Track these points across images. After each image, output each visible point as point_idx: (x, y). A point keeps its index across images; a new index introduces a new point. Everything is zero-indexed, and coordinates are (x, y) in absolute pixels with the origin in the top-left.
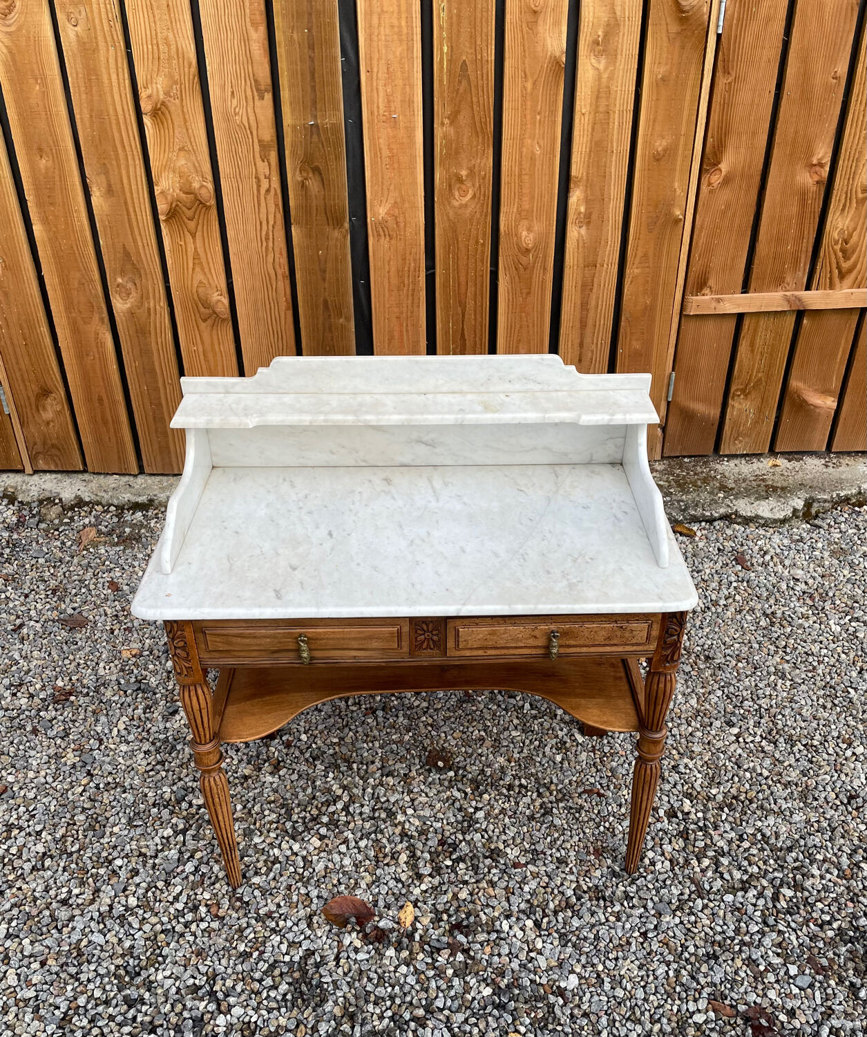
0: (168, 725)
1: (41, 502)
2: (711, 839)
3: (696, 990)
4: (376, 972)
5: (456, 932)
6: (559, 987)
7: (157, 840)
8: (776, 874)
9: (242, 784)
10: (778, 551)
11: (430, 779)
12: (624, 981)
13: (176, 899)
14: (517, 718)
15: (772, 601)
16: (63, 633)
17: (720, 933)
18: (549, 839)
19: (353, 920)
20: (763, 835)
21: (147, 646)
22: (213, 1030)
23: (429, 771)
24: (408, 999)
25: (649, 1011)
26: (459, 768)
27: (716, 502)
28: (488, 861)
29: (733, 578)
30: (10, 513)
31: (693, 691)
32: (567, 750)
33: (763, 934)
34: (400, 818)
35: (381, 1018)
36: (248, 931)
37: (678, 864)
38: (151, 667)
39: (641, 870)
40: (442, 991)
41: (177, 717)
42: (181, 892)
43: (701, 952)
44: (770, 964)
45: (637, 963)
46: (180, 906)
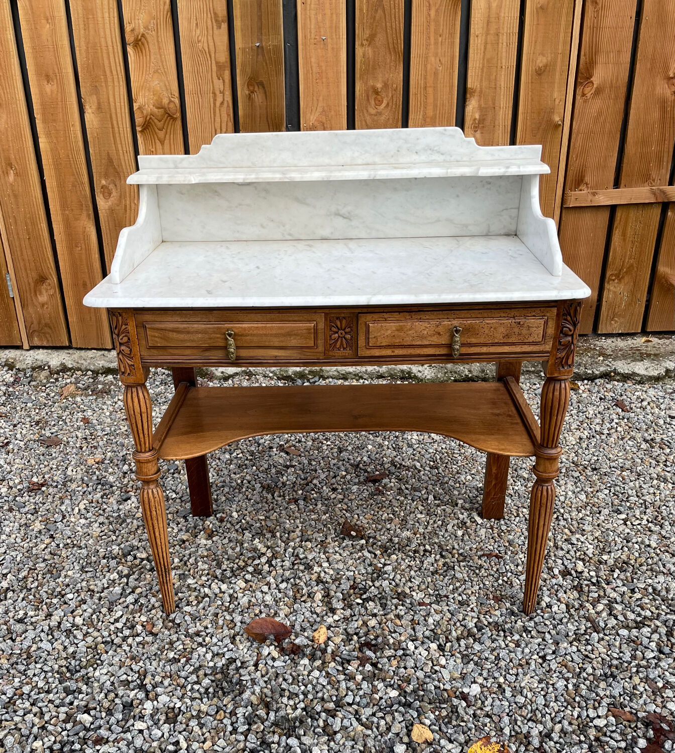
0: (121, 507)
1: (33, 369)
2: (605, 591)
3: (595, 700)
4: (291, 675)
5: (365, 649)
6: (462, 693)
7: (104, 581)
8: (668, 616)
9: (180, 545)
10: (654, 399)
11: (344, 544)
12: (525, 691)
13: (117, 621)
14: (422, 506)
15: (651, 431)
16: (42, 449)
17: (617, 659)
18: (451, 587)
19: (272, 637)
20: (654, 589)
21: (108, 458)
22: (141, 712)
23: (344, 539)
24: (320, 695)
25: (550, 714)
26: (369, 538)
27: (596, 363)
28: (395, 601)
29: (614, 416)
30: (8, 376)
31: (582, 490)
32: (467, 528)
33: (659, 660)
34: (317, 569)
35: (295, 708)
36: (178, 643)
37: (573, 607)
38: (110, 470)
39: (539, 611)
40: (352, 691)
41: (129, 502)
42: (121, 617)
43: (598, 672)
44: (668, 682)
45: (536, 677)
46: (119, 625)
